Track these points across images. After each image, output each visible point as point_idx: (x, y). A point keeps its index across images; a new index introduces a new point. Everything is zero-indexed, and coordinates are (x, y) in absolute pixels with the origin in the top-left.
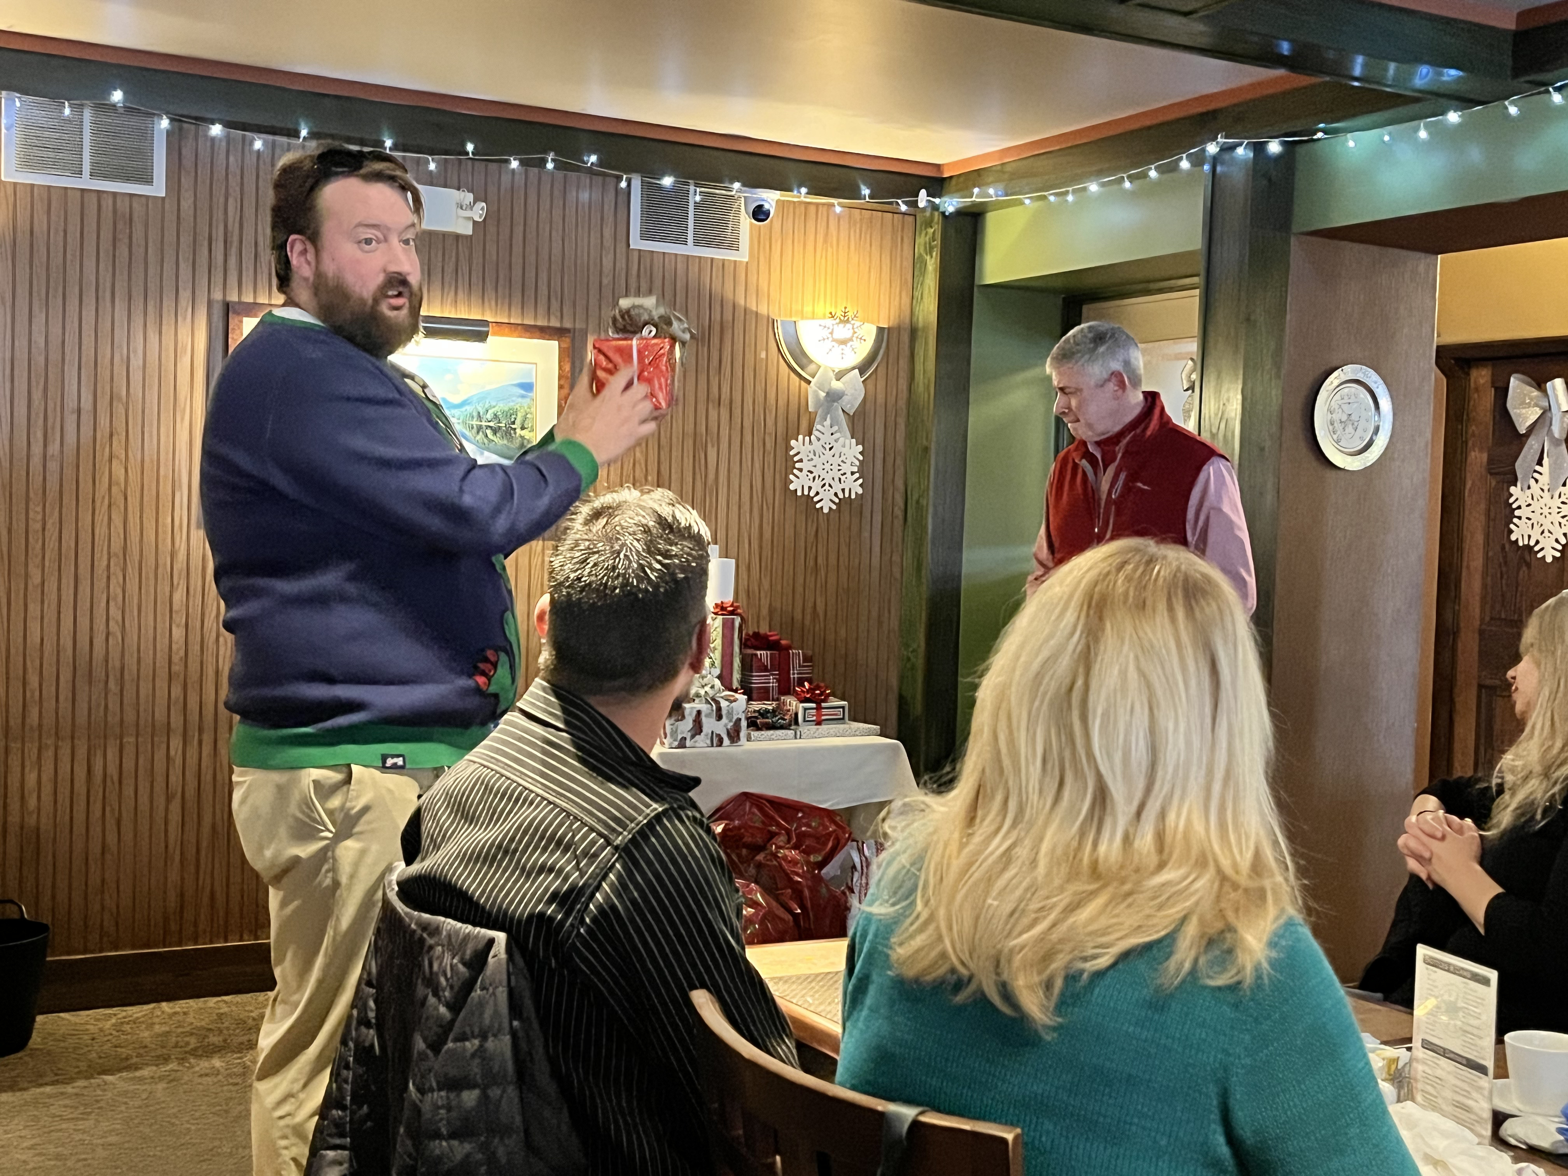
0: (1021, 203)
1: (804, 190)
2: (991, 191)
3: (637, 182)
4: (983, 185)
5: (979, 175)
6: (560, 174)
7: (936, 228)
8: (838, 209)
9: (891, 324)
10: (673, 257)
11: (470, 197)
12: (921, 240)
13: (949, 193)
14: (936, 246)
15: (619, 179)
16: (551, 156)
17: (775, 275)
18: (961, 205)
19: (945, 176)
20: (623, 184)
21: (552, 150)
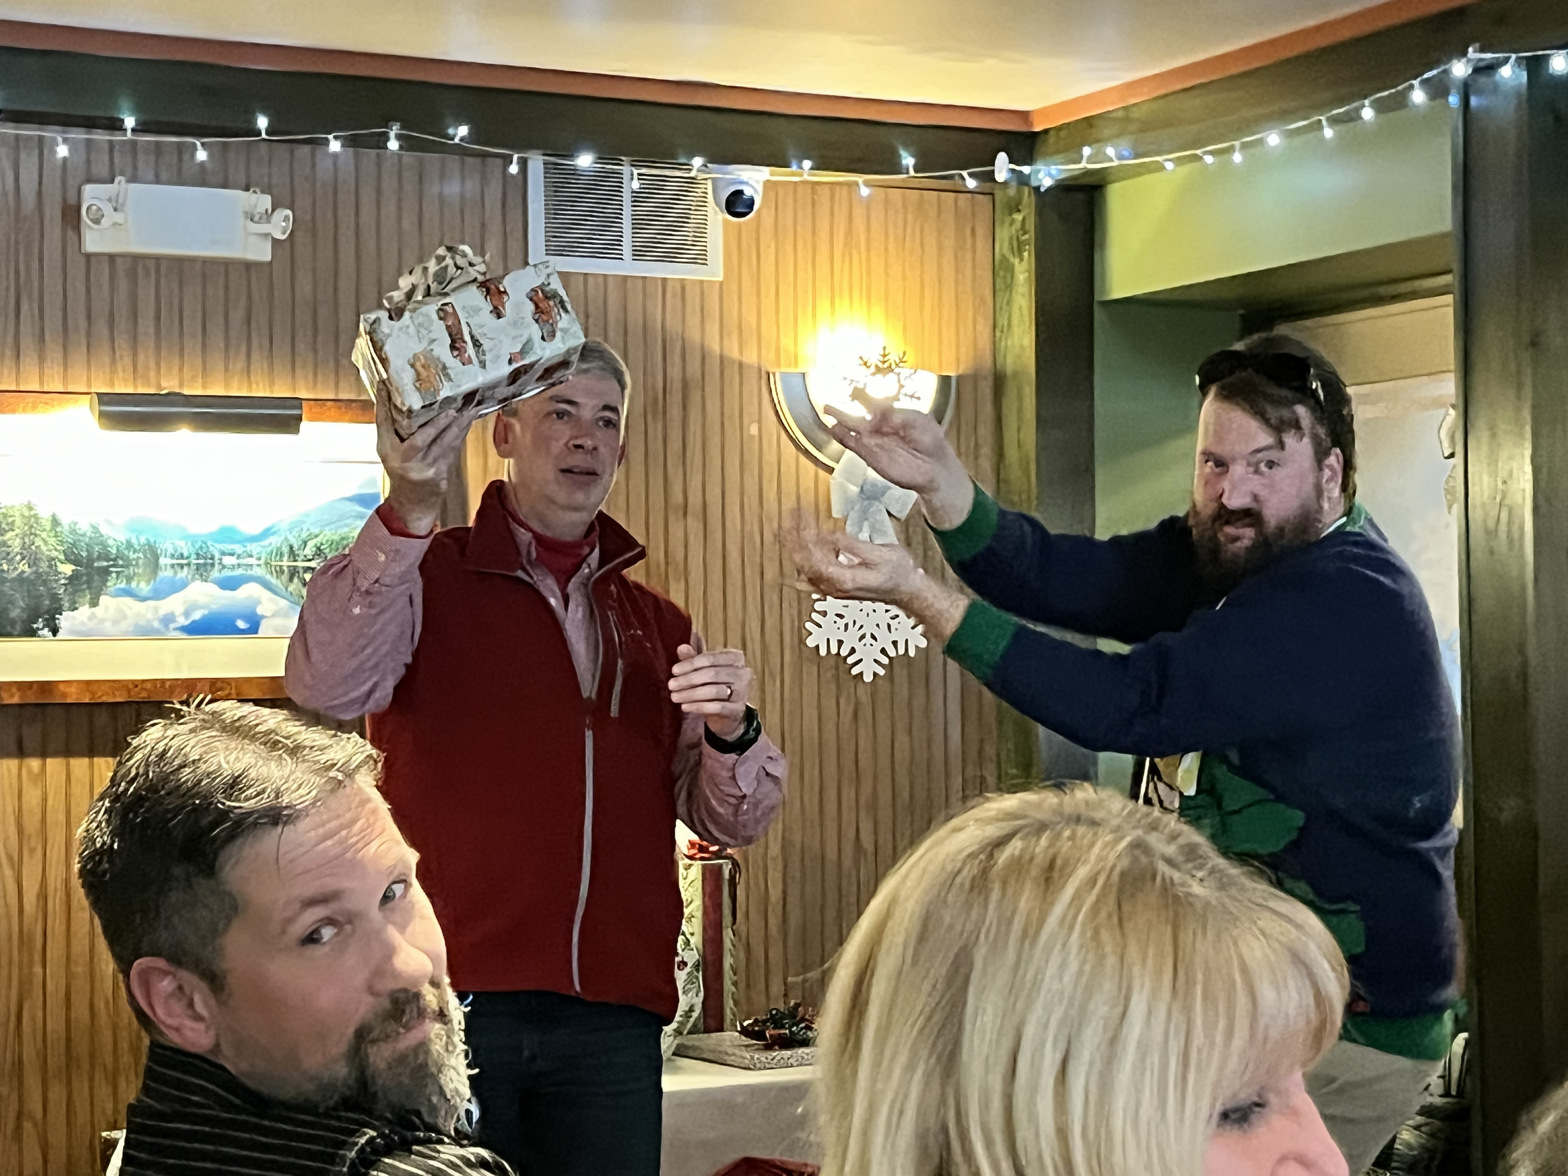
0: (1160, 168)
1: (807, 164)
2: (1110, 151)
3: (537, 162)
4: (1097, 141)
5: (1091, 126)
6: (409, 157)
7: (1027, 215)
8: (865, 191)
9: (960, 372)
10: (601, 280)
11: (266, 201)
12: (1004, 234)
13: (1046, 155)
14: (1027, 242)
15: (508, 160)
16: (394, 130)
17: (768, 302)
18: (1063, 176)
19: (1038, 129)
20: (514, 169)
21: (396, 120)
